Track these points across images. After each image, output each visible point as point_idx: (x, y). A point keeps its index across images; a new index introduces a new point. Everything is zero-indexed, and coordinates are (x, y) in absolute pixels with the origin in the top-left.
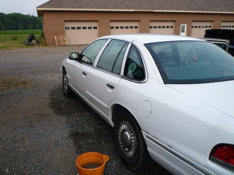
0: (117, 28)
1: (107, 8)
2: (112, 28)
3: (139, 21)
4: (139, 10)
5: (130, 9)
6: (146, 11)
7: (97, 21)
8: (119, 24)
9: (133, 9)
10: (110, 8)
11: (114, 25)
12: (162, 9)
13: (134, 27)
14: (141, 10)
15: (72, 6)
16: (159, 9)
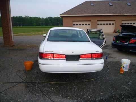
0: (101, 24)
1: (96, 14)
2: (99, 24)
3: (115, 20)
4: (115, 14)
5: (109, 14)
6: (119, 14)
7: (90, 21)
8: (103, 23)
9: (111, 14)
10: (97, 14)
11: (100, 23)
12: (130, 13)
13: (109, 24)
14: (116, 14)
15: (77, 14)
16: (128, 13)
